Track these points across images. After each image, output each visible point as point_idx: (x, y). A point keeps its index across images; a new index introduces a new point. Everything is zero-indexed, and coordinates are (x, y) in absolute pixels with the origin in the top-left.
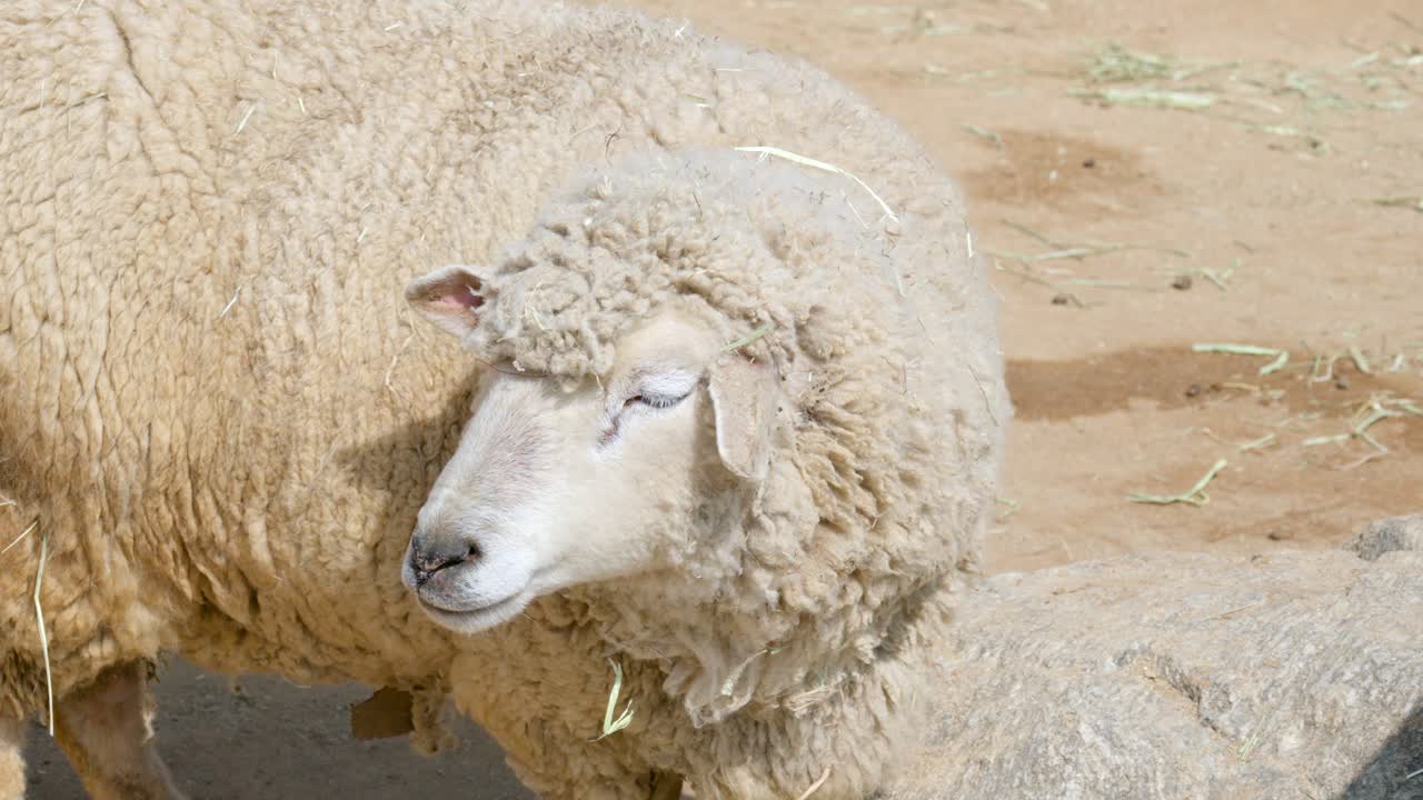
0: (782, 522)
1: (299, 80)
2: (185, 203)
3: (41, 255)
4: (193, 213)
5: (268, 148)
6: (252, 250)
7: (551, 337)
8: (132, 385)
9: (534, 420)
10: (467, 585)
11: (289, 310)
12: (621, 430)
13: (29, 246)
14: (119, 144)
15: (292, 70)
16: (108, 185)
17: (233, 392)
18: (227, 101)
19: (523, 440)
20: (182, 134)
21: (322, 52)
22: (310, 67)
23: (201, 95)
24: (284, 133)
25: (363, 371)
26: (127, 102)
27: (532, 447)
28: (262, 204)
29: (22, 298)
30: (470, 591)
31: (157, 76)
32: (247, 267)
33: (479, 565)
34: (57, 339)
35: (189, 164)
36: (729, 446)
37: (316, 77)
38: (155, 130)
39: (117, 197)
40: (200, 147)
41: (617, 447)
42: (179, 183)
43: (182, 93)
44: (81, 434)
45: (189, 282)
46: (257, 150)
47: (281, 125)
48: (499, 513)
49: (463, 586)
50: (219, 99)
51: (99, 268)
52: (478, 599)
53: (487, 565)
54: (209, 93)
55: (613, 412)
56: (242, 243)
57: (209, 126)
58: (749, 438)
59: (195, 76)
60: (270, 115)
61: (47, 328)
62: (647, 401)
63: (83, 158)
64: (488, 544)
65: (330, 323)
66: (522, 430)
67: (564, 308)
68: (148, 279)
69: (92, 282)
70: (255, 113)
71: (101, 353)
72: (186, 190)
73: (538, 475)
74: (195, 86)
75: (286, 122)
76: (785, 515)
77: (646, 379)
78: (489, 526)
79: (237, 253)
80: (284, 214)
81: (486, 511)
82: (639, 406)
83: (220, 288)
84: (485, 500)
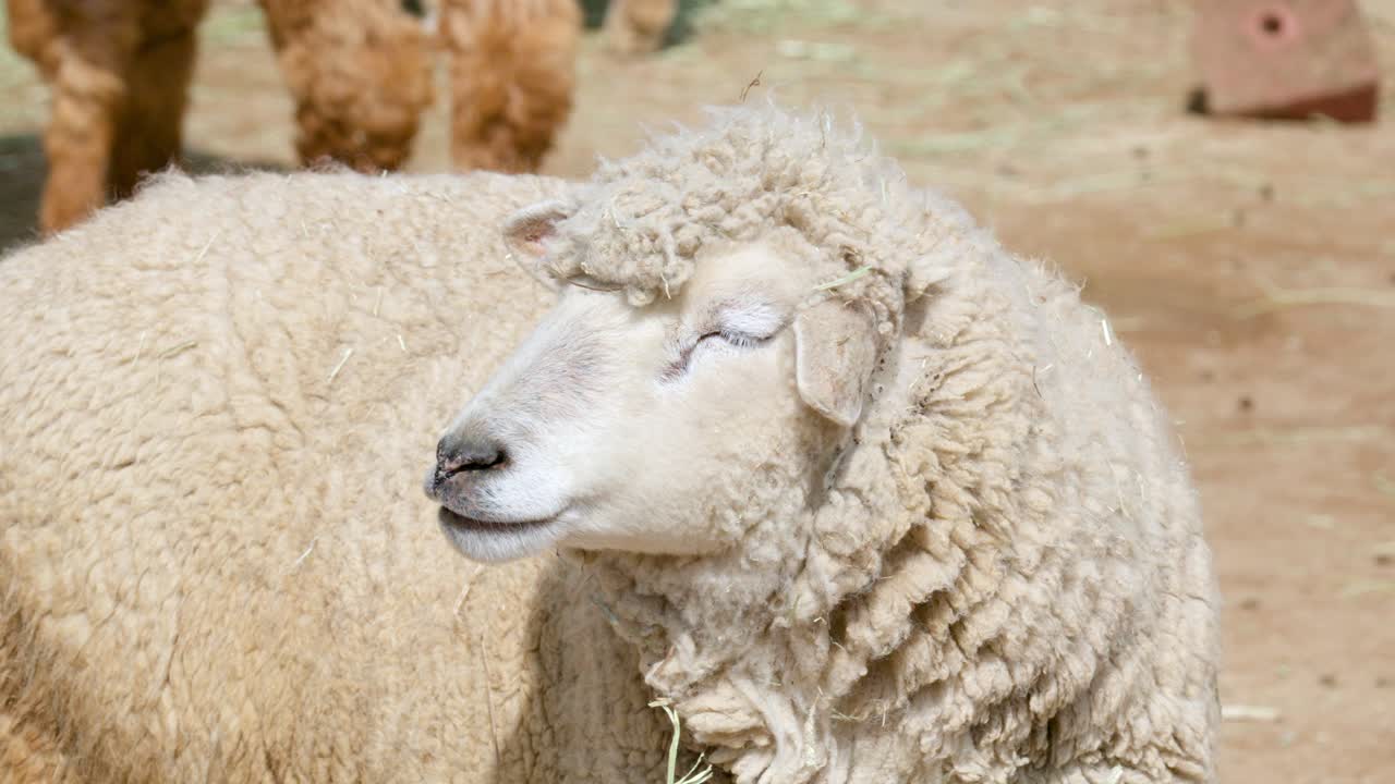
0: (854, 501)
1: (403, 317)
2: (266, 459)
3: (118, 526)
4: (272, 471)
5: (363, 391)
6: (333, 498)
7: (628, 240)
8: (202, 670)
9: (596, 335)
10: (489, 492)
11: (367, 555)
12: (692, 367)
13: (108, 516)
14: (202, 394)
15: (398, 306)
16: (187, 443)
17: (309, 655)
18: (324, 344)
19: (578, 352)
20: (272, 381)
21: (432, 285)
22: (417, 301)
23: (297, 338)
24: (382, 374)
25: (436, 607)
26: (216, 349)
27: (586, 363)
28: (349, 448)
29: (97, 574)
30: (491, 499)
31: (251, 320)
32: (326, 515)
33: (506, 473)
34: (132, 622)
35: (275, 416)
36: (809, 379)
37: (422, 311)
38: (243, 379)
39: (196, 455)
40: (290, 396)
41: (684, 384)
42: (259, 437)
43: (276, 336)
44: (155, 729)
45: (263, 545)
46: (350, 393)
47: (379, 366)
48: (538, 424)
49: (483, 492)
50: (316, 342)
51: (174, 540)
52: (497, 511)
53: (516, 474)
54: (305, 336)
55: (684, 345)
56: (322, 490)
57: (303, 373)
58: (833, 375)
59: (290, 318)
60: (369, 356)
61: (120, 611)
62: (725, 337)
63: (167, 412)
64: (520, 452)
65: (405, 561)
66: (580, 343)
67: (647, 212)
68: (222, 547)
69: (165, 557)
70: (353, 354)
71: (172, 635)
72: (266, 445)
73: (590, 395)
74: (291, 329)
75: (385, 362)
76: (857, 492)
77: (726, 313)
78: (525, 433)
79: (317, 503)
80: (372, 455)
81: (524, 418)
82: (716, 341)
83: (296, 543)
84: (526, 406)
